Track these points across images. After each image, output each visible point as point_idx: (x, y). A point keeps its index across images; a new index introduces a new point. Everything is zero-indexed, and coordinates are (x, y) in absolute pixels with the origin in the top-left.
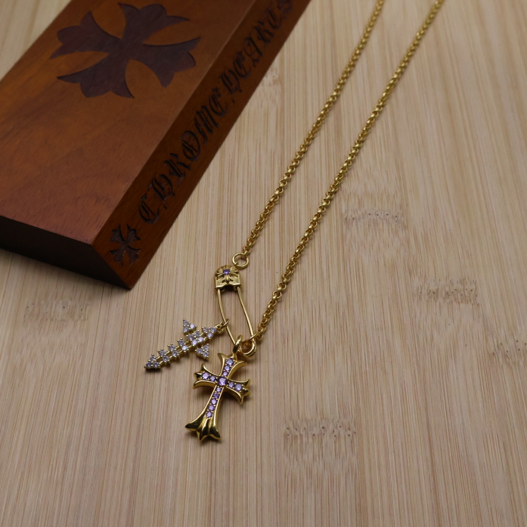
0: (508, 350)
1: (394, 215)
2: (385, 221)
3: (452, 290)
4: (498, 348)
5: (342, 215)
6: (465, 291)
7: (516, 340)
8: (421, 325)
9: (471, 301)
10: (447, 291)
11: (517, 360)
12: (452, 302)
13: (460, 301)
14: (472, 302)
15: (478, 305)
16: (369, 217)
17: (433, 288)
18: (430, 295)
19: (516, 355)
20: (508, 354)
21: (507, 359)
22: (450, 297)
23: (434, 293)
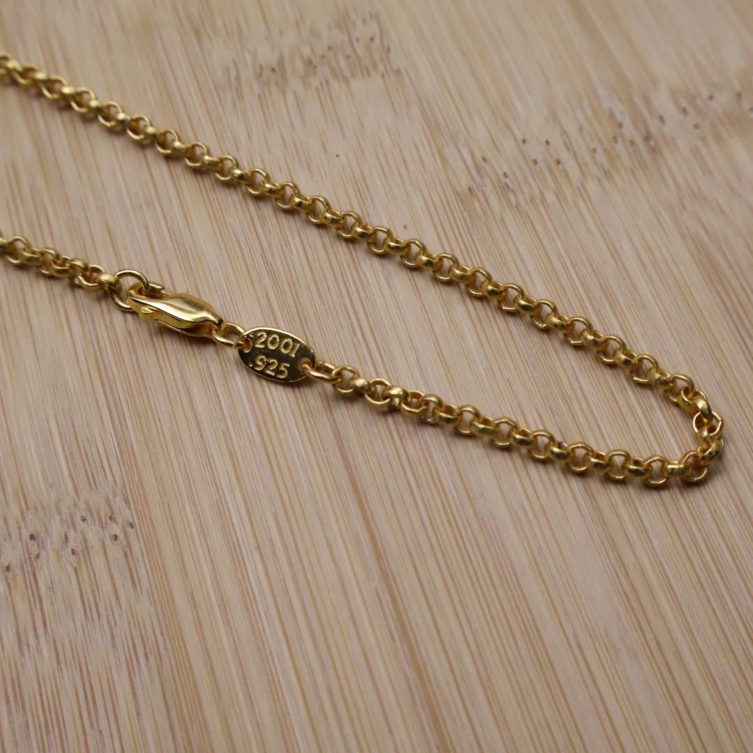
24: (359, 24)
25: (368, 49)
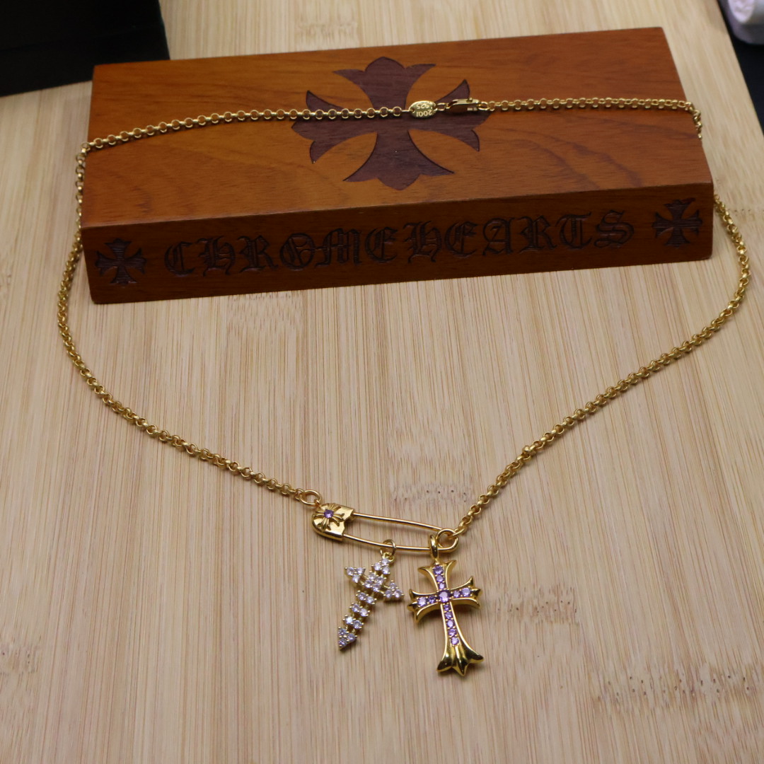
0: (619, 693)
1: (462, 492)
2: (449, 502)
3: (542, 604)
4: (605, 690)
5: (390, 495)
6: (560, 604)
7: (629, 676)
8: (501, 658)
9: (567, 619)
10: (534, 604)
11: (630, 707)
12: (542, 621)
13: (553, 619)
14: (570, 621)
15: (578, 625)
16: (428, 496)
17: (516, 601)
18: (512, 612)
19: (629, 699)
20: (618, 698)
21: (618, 707)
22: (540, 614)
23: (517, 609)
24: (564, 593)
25: (566, 608)
